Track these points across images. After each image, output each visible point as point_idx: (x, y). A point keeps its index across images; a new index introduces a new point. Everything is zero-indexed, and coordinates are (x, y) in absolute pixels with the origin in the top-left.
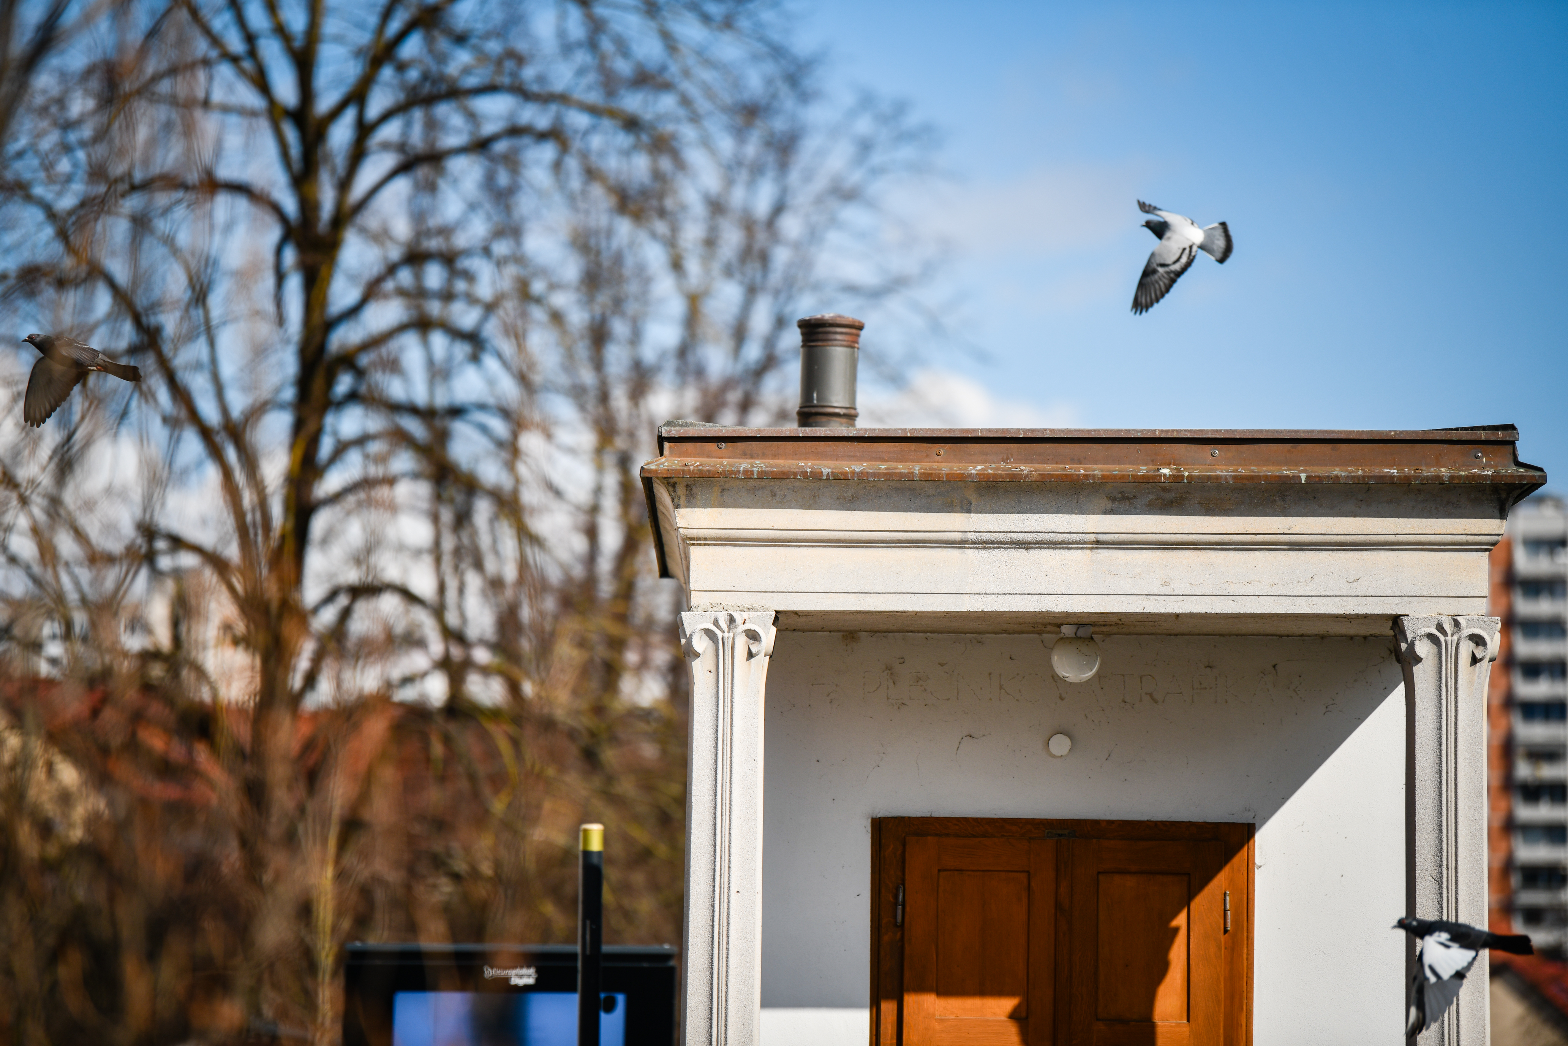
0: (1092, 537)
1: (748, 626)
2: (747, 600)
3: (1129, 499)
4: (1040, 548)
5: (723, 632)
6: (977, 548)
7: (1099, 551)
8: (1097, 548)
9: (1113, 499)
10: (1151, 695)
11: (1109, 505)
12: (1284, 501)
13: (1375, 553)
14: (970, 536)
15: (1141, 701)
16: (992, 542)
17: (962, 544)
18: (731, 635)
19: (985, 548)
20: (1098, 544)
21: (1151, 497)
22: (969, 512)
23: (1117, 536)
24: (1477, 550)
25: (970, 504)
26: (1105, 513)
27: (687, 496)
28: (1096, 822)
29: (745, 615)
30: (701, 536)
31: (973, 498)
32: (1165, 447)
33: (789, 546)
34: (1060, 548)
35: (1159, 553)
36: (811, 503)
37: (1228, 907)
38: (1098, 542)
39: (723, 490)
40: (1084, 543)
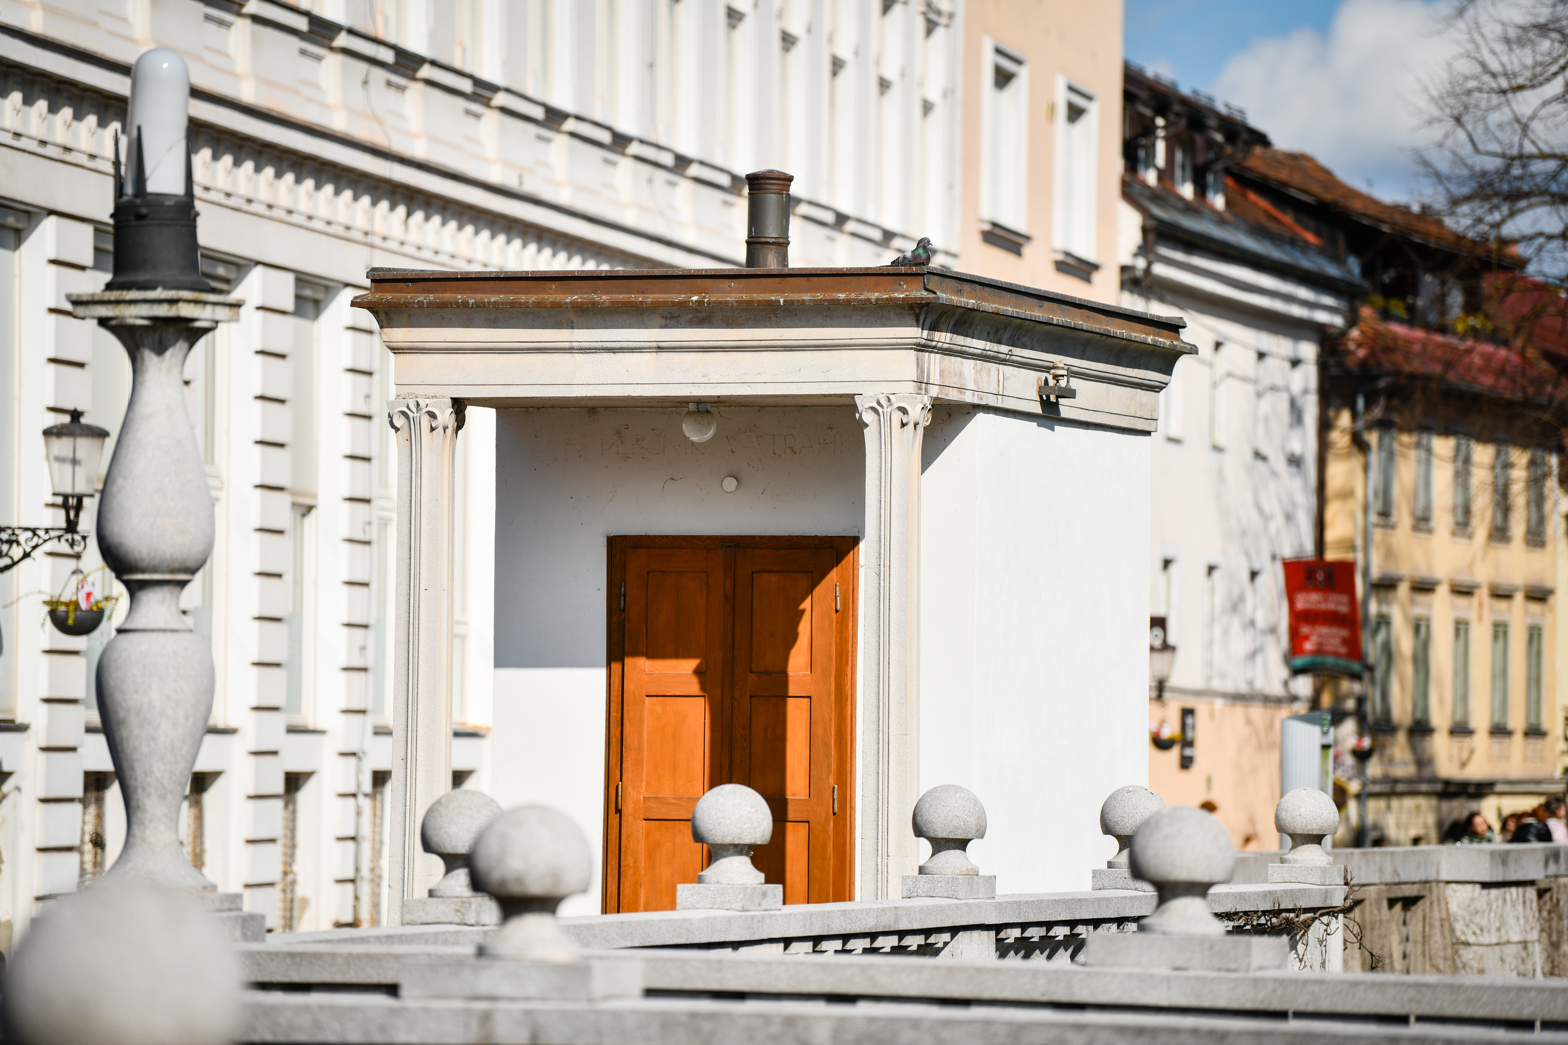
0: (654, 344)
1: (430, 409)
2: (431, 391)
3: (676, 318)
4: (623, 352)
5: (414, 413)
6: (582, 353)
7: (662, 353)
8: (660, 352)
9: (666, 318)
10: (792, 448)
11: (663, 322)
12: (777, 317)
13: (840, 352)
14: (575, 345)
15: (785, 453)
16: (590, 349)
17: (570, 350)
18: (419, 415)
19: (587, 353)
20: (660, 349)
21: (690, 316)
22: (572, 328)
23: (671, 343)
24: (906, 349)
25: (573, 323)
26: (661, 327)
27: (387, 320)
28: (752, 538)
29: (428, 401)
30: (399, 347)
31: (574, 318)
32: (699, 281)
33: (458, 353)
34: (636, 352)
35: (700, 354)
36: (468, 323)
37: (838, 595)
38: (659, 348)
39: (410, 315)
40: (650, 348)
